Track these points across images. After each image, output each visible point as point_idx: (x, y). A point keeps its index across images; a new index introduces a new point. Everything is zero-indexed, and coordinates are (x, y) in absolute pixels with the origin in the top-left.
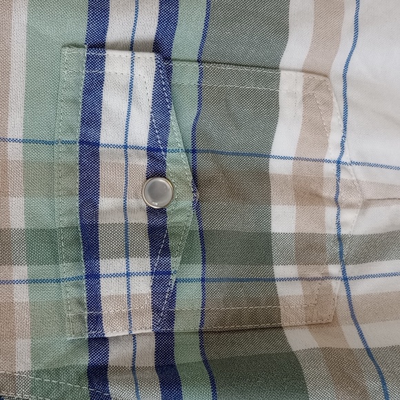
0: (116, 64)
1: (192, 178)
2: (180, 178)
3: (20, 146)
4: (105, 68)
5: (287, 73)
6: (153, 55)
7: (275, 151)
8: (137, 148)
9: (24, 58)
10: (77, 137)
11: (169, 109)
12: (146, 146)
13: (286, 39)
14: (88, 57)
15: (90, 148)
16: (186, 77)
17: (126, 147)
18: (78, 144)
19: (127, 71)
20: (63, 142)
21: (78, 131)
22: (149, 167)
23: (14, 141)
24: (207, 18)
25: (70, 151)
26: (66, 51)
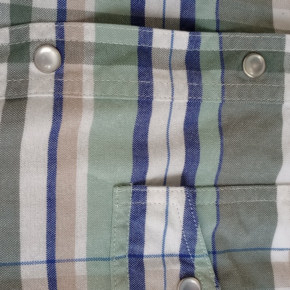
0: (155, 196)
1: (215, 276)
2: (205, 277)
3: (84, 264)
4: (147, 200)
5: (282, 187)
6: (183, 189)
7: (275, 245)
8: (172, 255)
9: (86, 197)
10: (126, 253)
11: (196, 227)
12: (178, 253)
13: (281, 163)
14: (133, 193)
15: (136, 260)
16: (207, 199)
17: (163, 256)
18: (127, 258)
19: (164, 201)
20: (117, 258)
21: (127, 248)
22: (182, 270)
23: (80, 260)
24: (221, 155)
25: (122, 264)
26: (117, 190)
